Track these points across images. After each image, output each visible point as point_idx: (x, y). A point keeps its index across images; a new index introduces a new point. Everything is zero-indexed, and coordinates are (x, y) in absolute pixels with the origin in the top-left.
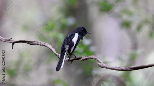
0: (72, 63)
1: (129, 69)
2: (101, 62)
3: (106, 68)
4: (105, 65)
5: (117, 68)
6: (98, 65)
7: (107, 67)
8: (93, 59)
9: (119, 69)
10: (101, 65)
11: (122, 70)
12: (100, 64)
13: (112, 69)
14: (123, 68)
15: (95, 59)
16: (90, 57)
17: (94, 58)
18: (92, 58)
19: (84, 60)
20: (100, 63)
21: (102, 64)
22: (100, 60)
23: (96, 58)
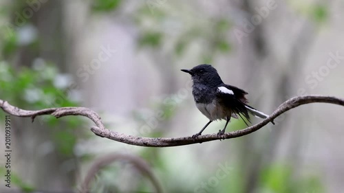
0: (33, 121)
1: (159, 144)
2: (99, 122)
3: (109, 137)
4: (107, 131)
5: (133, 140)
6: (92, 130)
7: (112, 135)
8: (81, 115)
9: (139, 141)
10: (98, 131)
11: (145, 145)
12: (96, 127)
13: (121, 140)
14: (148, 139)
15: (87, 115)
16: (75, 110)
17: (84, 113)
18: (79, 112)
19: (61, 115)
20: (98, 125)
21: (101, 129)
22: (96, 119)
23: (88, 113)
